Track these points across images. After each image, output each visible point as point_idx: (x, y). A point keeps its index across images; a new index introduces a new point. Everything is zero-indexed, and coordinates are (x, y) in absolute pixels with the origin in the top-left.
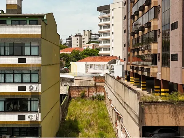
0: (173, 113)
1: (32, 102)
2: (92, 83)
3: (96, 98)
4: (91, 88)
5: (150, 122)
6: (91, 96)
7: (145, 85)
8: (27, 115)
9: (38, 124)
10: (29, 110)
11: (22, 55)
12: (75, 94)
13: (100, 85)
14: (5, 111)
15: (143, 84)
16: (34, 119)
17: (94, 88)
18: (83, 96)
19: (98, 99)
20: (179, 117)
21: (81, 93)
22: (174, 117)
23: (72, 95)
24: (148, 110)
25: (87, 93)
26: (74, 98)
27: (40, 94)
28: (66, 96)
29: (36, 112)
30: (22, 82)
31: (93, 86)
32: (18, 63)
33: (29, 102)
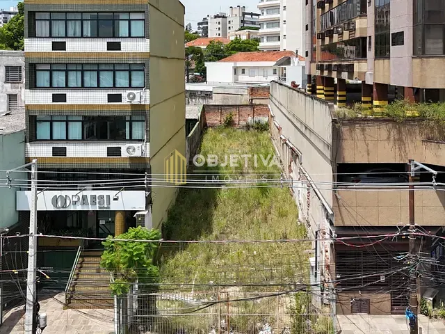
0: (395, 140)
1: (134, 123)
2: (245, 99)
3: (252, 127)
4: (244, 109)
5: (353, 155)
6: (243, 123)
7: (344, 98)
8: (124, 147)
9: (146, 164)
10: (128, 137)
11: (114, 36)
12: (214, 119)
13: (261, 103)
14: (83, 139)
15: (340, 96)
16: (137, 154)
17: (249, 109)
18: (230, 123)
19: (258, 128)
20: (407, 145)
21: (224, 117)
22: (397, 146)
23: (209, 121)
24: (348, 134)
25: (236, 119)
26: (212, 126)
27: (147, 108)
28: (198, 123)
29: (141, 141)
30: (114, 87)
31: (247, 105)
32: (106, 51)
33: (127, 124)
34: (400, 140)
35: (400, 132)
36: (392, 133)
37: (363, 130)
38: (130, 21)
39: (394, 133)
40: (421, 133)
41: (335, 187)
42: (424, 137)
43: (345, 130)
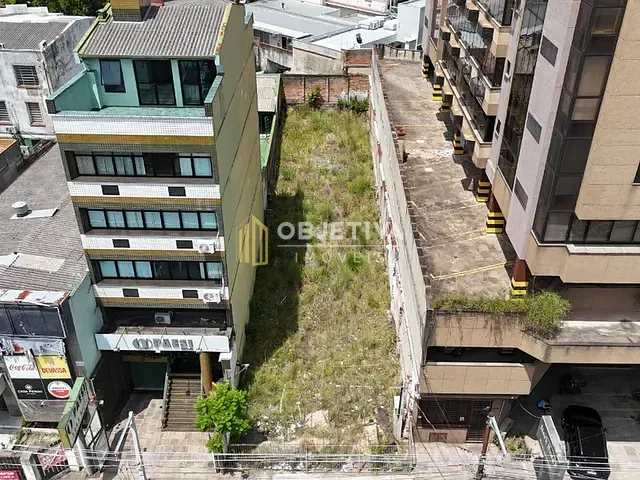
0: (491, 328)
1: (208, 264)
2: (337, 67)
3: (347, 106)
4: (337, 80)
6: (334, 100)
8: (202, 292)
9: (226, 305)
10: (203, 277)
11: (175, 174)
12: (296, 94)
13: (360, 73)
14: (154, 278)
16: (217, 299)
17: (343, 81)
18: (316, 102)
19: (353, 108)
20: (503, 333)
21: (309, 93)
22: (493, 334)
23: (289, 98)
24: (443, 322)
25: (325, 95)
26: (293, 104)
27: (223, 255)
28: (275, 116)
29: (217, 282)
30: (182, 230)
31: (340, 76)
32: (168, 196)
33: (201, 265)
34: (497, 328)
35: (498, 322)
36: (489, 323)
37: (459, 320)
38: (192, 158)
39: (491, 323)
40: (521, 323)
41: (423, 366)
42: (523, 327)
43: (440, 319)
